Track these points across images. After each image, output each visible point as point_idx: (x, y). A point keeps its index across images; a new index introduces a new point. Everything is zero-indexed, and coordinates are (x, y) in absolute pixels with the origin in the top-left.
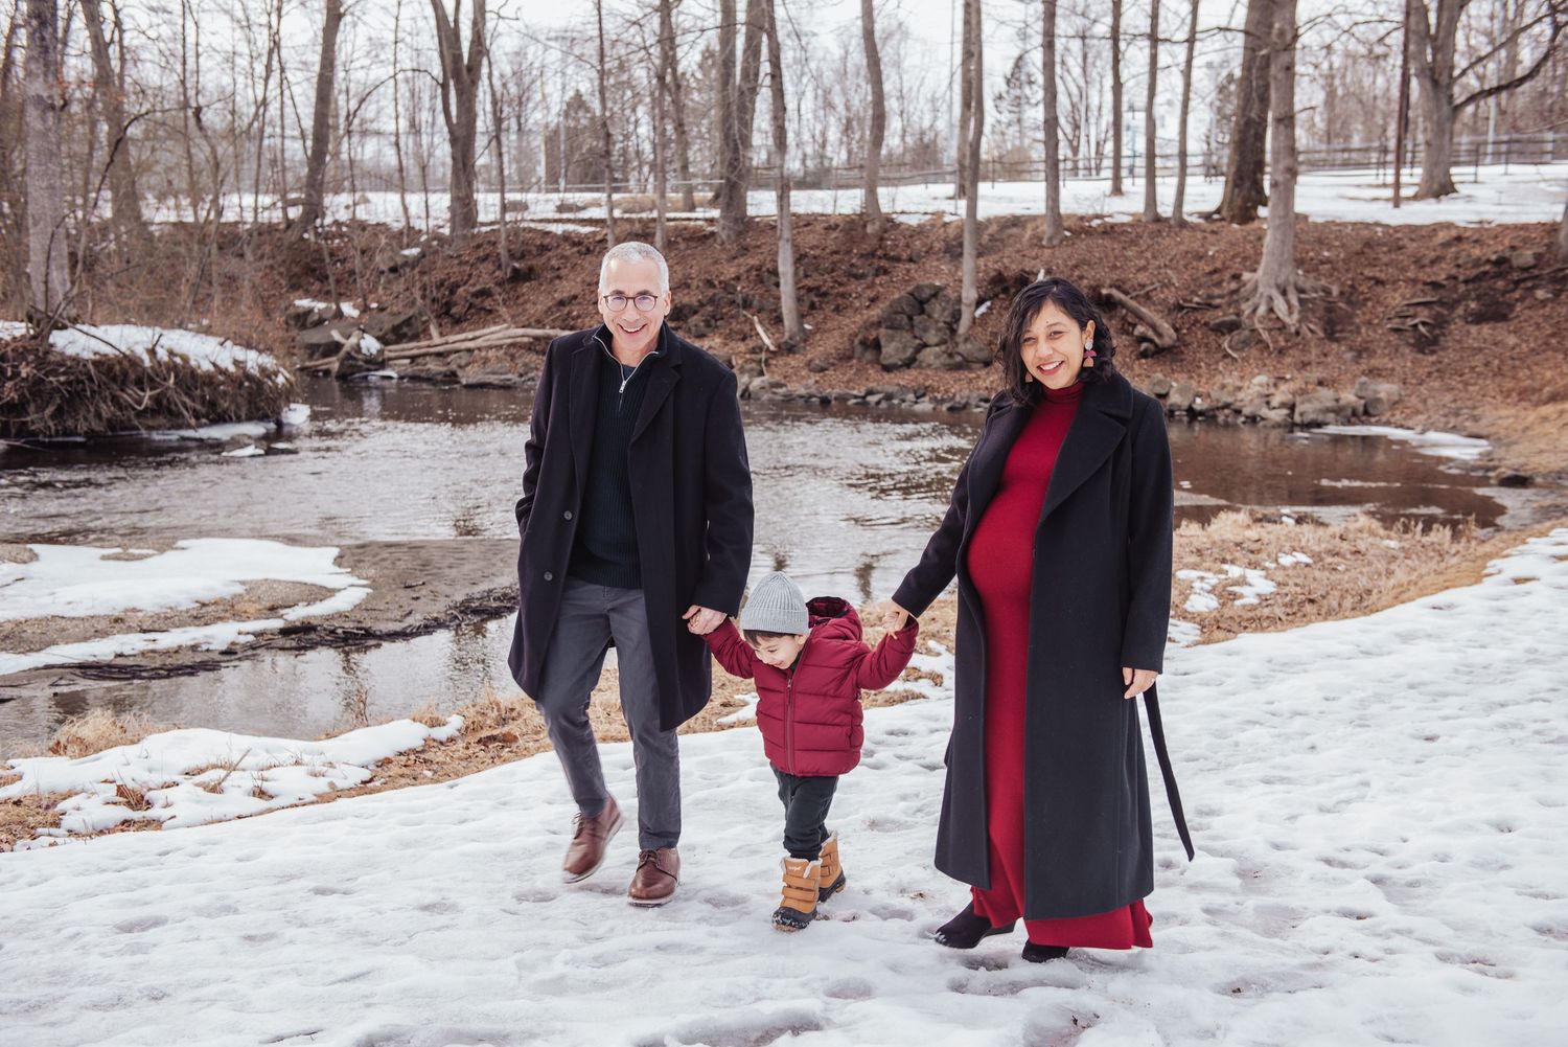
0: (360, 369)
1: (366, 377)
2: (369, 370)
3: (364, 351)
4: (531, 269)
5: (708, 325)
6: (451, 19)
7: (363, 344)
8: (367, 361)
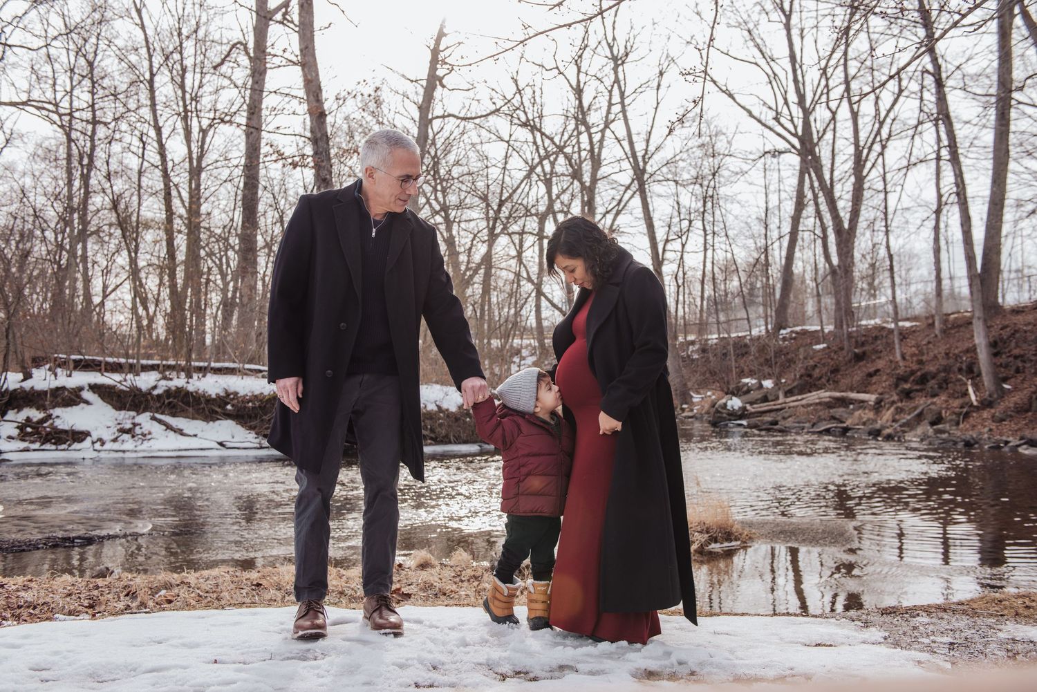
0: (725, 419)
1: (727, 425)
2: (730, 420)
3: (729, 407)
4: (864, 353)
5: (940, 387)
6: (828, 182)
7: (730, 403)
8: (729, 414)
